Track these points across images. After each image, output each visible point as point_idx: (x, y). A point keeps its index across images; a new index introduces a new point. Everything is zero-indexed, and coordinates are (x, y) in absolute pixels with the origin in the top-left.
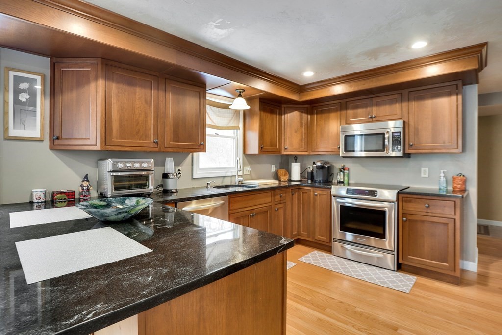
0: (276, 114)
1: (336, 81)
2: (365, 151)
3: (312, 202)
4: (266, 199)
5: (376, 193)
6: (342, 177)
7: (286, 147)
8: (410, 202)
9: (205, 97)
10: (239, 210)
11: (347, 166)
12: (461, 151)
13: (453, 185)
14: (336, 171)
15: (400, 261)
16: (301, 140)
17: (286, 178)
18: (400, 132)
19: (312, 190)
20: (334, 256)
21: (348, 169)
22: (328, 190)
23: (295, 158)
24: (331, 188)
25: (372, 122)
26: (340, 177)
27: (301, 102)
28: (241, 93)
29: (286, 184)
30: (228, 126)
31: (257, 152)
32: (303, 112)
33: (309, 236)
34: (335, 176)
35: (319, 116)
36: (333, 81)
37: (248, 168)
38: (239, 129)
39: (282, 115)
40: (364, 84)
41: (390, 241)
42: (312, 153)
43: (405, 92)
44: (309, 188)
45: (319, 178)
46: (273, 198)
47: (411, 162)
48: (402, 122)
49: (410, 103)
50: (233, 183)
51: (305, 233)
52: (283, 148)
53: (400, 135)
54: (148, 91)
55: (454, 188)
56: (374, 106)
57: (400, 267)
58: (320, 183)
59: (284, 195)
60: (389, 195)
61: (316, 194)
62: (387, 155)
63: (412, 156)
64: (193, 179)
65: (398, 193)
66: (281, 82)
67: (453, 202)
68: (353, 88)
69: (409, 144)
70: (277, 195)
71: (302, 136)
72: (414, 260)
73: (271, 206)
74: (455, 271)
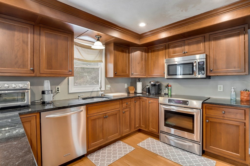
0: (126, 53)
1: (161, 30)
2: (183, 75)
3: (147, 107)
4: (117, 106)
5: (187, 102)
6: (167, 91)
7: (132, 73)
8: (211, 109)
9: (72, 40)
10: (95, 114)
11: (170, 84)
12: (247, 73)
13: (241, 97)
14: (163, 87)
15: (204, 149)
16: (142, 69)
17: (133, 92)
18: (204, 62)
19: (147, 100)
20: (160, 142)
21: (171, 86)
22: (157, 99)
23: (139, 80)
24: (159, 99)
25: (185, 56)
26: (166, 91)
27: (141, 45)
28: (99, 38)
29: (133, 95)
30: (94, 60)
31: (113, 76)
32: (142, 52)
33: (146, 128)
34: (163, 90)
35: (152, 53)
36: (159, 30)
37: (109, 86)
38: (103, 62)
39: (130, 53)
40: (179, 31)
41: (197, 136)
42: (148, 77)
43: (207, 35)
44: (146, 98)
45: (153, 91)
46: (121, 105)
47: (211, 82)
48: (205, 55)
49: (211, 42)
50: (98, 96)
51: (143, 126)
52: (130, 74)
53: (204, 64)
54: (25, 35)
55: (241, 99)
56: (187, 45)
57: (204, 153)
58: (153, 94)
59: (130, 103)
60: (197, 104)
61: (150, 102)
62: (195, 77)
63: (211, 77)
64: (69, 93)
65: (203, 103)
66: (126, 31)
67: (244, 111)
68: (172, 34)
69: (210, 70)
70: (124, 103)
71: (142, 66)
72: (214, 149)
73: (120, 110)
74: (245, 160)
